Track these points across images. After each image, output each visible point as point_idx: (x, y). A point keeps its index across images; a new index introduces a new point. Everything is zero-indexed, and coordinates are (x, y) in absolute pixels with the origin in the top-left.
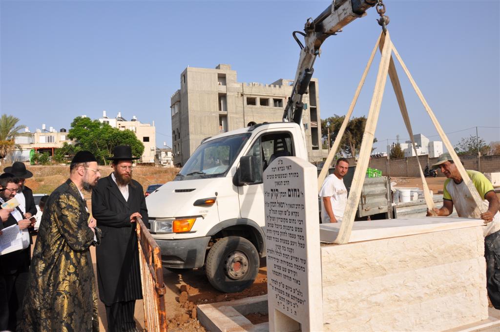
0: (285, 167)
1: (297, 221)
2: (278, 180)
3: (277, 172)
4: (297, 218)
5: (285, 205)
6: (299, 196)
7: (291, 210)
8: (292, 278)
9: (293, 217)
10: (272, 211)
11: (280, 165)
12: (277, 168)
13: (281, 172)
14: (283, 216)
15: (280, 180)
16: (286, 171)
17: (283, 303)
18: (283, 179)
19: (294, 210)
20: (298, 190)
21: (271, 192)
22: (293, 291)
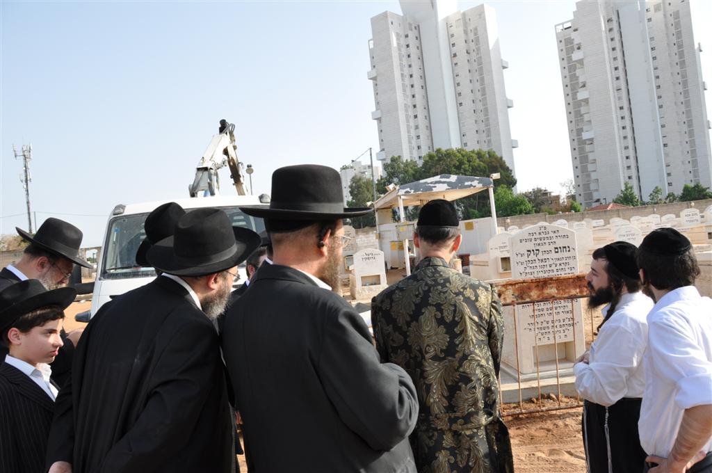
0: (550, 232)
1: (567, 269)
2: (538, 241)
3: (538, 236)
4: (568, 266)
5: (550, 260)
6: (569, 251)
7: (558, 262)
8: (561, 312)
9: (563, 266)
10: (528, 268)
11: (543, 230)
12: (537, 233)
13: (543, 236)
14: (549, 268)
15: (543, 241)
16: (551, 234)
17: (546, 336)
18: (546, 241)
19: (564, 261)
20: (569, 247)
21: (527, 252)
22: (562, 321)
